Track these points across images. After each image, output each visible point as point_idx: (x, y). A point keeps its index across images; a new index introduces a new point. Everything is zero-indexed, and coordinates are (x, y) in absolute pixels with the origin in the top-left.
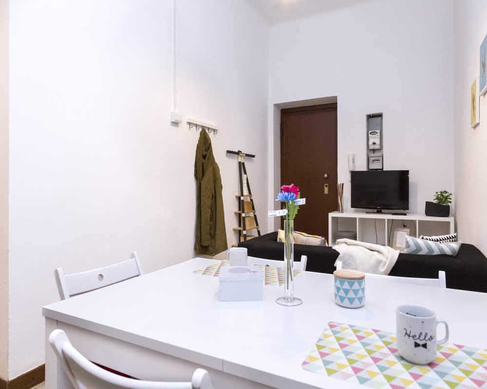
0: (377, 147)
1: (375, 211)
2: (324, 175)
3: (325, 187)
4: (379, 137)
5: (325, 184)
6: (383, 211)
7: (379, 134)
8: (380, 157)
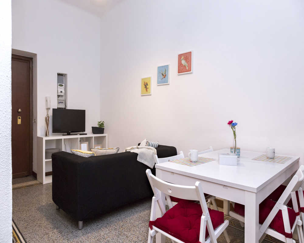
0: (62, 94)
1: (66, 134)
2: (18, 109)
3: (18, 119)
4: (64, 88)
5: (19, 117)
6: (71, 133)
7: (64, 86)
8: (64, 100)
